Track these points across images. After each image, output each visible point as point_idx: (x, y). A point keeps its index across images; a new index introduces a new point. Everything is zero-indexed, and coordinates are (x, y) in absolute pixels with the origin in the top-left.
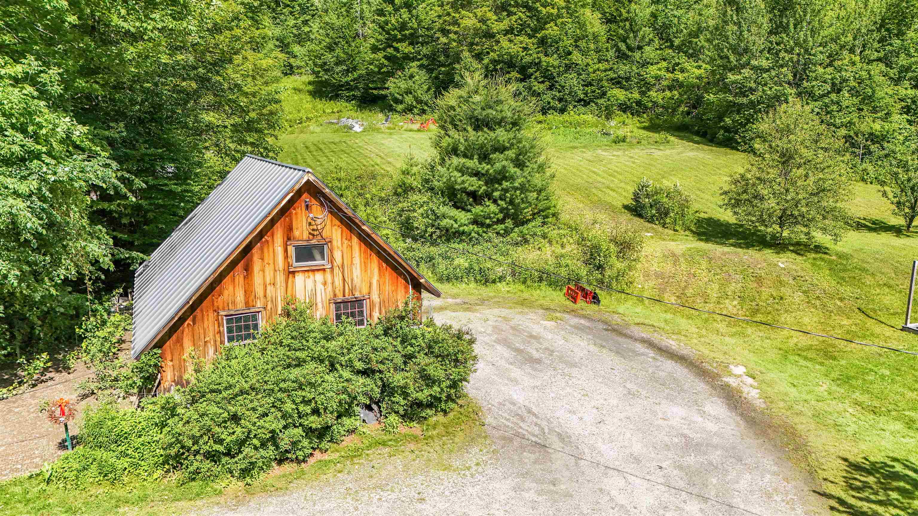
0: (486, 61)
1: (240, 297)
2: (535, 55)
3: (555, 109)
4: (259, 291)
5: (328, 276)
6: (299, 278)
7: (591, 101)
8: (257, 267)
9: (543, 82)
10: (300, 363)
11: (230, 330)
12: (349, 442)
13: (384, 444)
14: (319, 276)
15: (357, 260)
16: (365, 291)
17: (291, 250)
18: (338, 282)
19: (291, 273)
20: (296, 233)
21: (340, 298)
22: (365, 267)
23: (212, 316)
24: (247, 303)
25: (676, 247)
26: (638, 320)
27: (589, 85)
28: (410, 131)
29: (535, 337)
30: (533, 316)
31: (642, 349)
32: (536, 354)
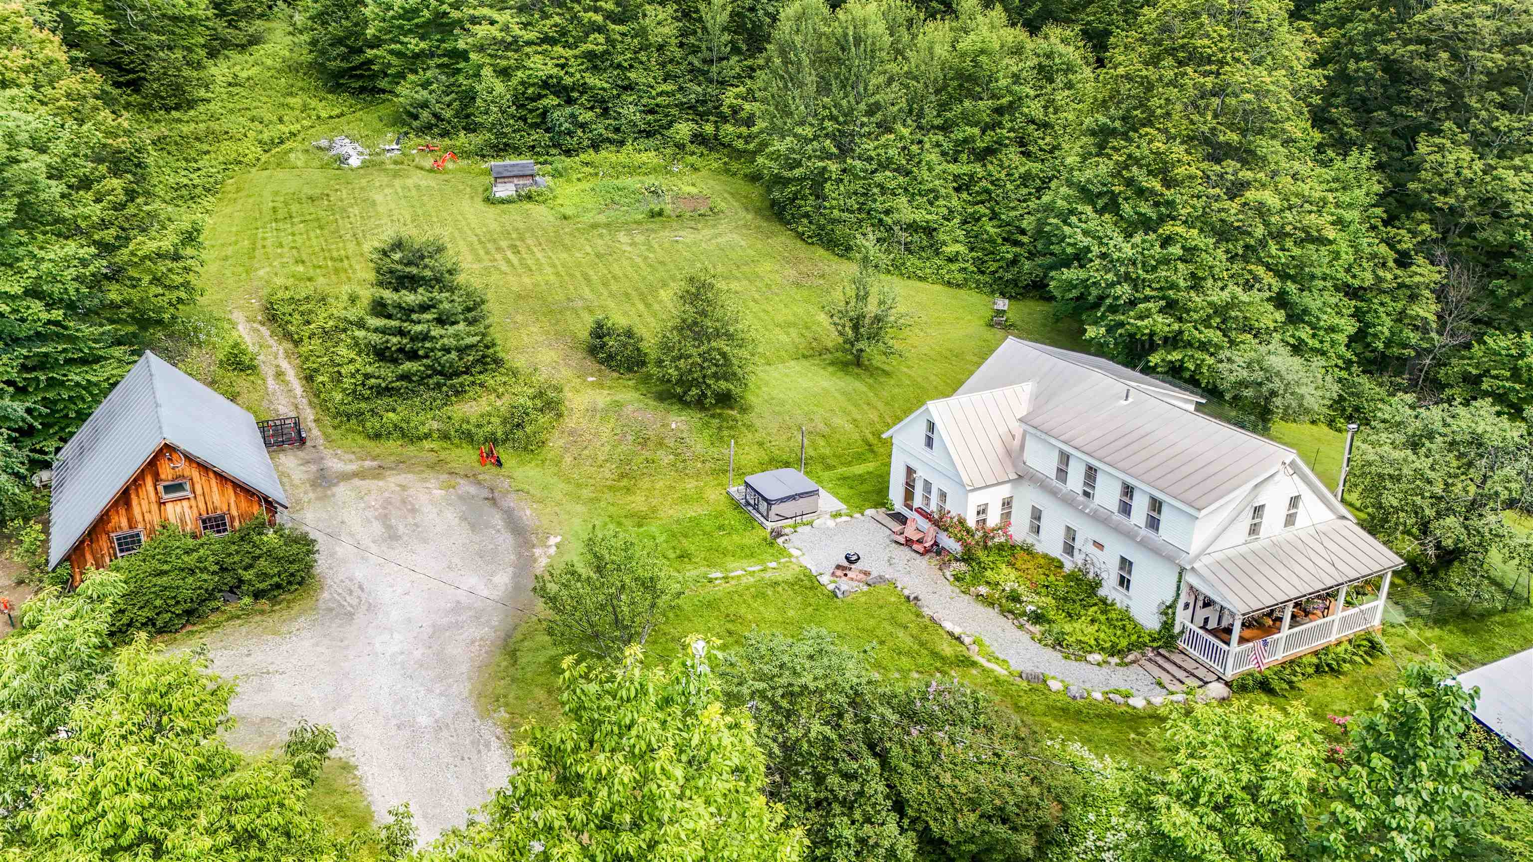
0: (514, 82)
1: (124, 523)
2: (578, 76)
3: (610, 141)
4: (139, 517)
5: (193, 502)
6: (169, 506)
7: (656, 132)
8: (135, 502)
9: (592, 108)
10: (166, 573)
11: (120, 545)
12: (213, 618)
13: (238, 617)
14: (185, 503)
15: (215, 489)
16: (225, 509)
17: (160, 488)
18: (202, 506)
19: (161, 504)
20: (163, 476)
21: (205, 516)
22: (222, 493)
23: (104, 537)
24: (131, 527)
25: (602, 398)
26: (521, 486)
27: (652, 112)
28: (422, 169)
29: (413, 511)
30: (432, 484)
31: (497, 520)
32: (401, 529)
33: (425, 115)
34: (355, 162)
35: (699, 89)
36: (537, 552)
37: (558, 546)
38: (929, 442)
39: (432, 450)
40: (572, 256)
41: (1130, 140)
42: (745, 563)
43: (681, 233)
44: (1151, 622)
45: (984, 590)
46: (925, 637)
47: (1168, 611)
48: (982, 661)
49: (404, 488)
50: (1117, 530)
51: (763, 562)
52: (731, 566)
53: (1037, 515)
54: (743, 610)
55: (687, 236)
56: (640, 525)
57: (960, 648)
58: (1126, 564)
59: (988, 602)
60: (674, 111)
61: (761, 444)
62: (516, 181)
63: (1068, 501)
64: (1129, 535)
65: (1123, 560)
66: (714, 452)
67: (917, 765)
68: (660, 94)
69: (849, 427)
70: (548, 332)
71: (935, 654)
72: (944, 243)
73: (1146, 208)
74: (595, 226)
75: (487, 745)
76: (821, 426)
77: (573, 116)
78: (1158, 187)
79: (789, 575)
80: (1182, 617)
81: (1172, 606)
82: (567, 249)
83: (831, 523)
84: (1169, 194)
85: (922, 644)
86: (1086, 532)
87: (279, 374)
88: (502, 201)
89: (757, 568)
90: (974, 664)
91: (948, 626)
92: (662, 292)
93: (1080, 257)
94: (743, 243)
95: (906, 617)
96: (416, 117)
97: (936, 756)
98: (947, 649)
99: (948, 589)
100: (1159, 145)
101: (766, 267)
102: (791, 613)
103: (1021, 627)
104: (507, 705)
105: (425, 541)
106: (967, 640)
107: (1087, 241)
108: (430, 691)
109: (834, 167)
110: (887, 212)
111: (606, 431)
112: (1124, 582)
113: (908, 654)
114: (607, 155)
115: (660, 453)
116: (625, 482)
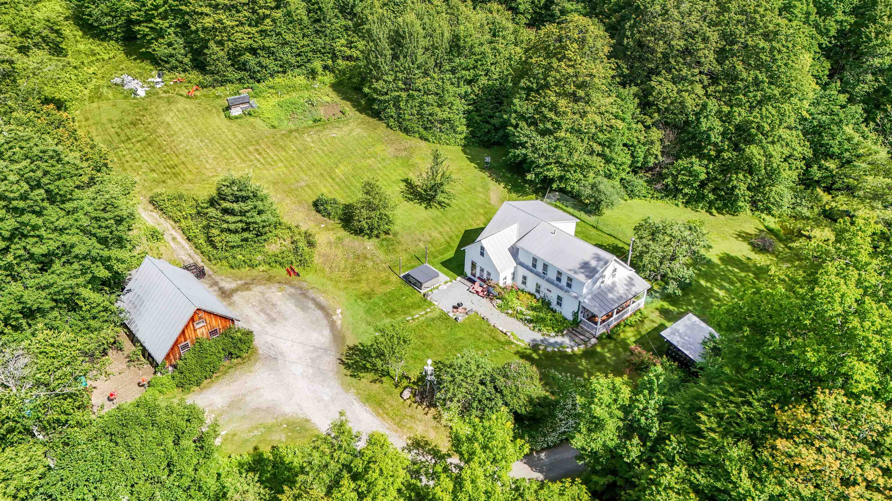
1: (183, 340)
3: (279, 72)
4: (188, 337)
5: (206, 327)
6: (198, 330)
8: (186, 332)
11: (181, 348)
12: (222, 369)
14: (203, 328)
15: (213, 320)
16: (217, 326)
17: (195, 325)
18: (209, 327)
19: (195, 330)
20: (195, 320)
21: (210, 331)
22: (216, 321)
23: (176, 347)
25: (332, 237)
26: (313, 286)
27: (299, 55)
28: (182, 95)
29: (274, 305)
30: (274, 289)
31: (311, 305)
32: (274, 316)
33: (173, 61)
34: (141, 93)
35: (321, 41)
36: (334, 317)
37: (341, 313)
38: (482, 254)
39: (263, 271)
40: (287, 153)
41: (539, 94)
42: (418, 311)
43: (335, 131)
44: (570, 318)
45: (510, 311)
46: (493, 335)
47: (575, 314)
48: (515, 341)
49: (263, 294)
50: (556, 286)
51: (425, 309)
52: (413, 313)
53: (525, 278)
54: (425, 333)
55: (336, 133)
56: (370, 299)
57: (507, 337)
58: (559, 298)
59: (511, 315)
60: (310, 54)
61: (406, 250)
62: (241, 106)
63: (537, 274)
64: (561, 288)
65: (558, 297)
66: (388, 258)
67: (511, 393)
68: (302, 47)
69: (439, 236)
70: (295, 203)
71: (498, 341)
72: (457, 126)
73: (549, 125)
74: (291, 132)
75: (353, 403)
76: (428, 238)
77: (259, 62)
78: (554, 117)
79: (436, 314)
80: (580, 316)
81: (577, 313)
82: (283, 149)
83: (445, 287)
84: (558, 120)
85: (494, 338)
86: (545, 285)
87: (174, 239)
88: (236, 118)
89: (423, 313)
90: (513, 343)
91: (501, 329)
92: (337, 170)
93: (523, 145)
94: (365, 134)
95: (485, 327)
96: (167, 62)
97: (517, 390)
98: (502, 338)
99: (497, 311)
100: (553, 99)
101: (379, 148)
102: (443, 332)
103: (525, 324)
104: (353, 386)
105: (286, 319)
106: (509, 334)
107: (525, 139)
108: (323, 386)
109: (404, 95)
110: (430, 114)
111: (339, 252)
112: (559, 304)
113: (490, 343)
114: (279, 80)
115: (367, 262)
116: (356, 278)
